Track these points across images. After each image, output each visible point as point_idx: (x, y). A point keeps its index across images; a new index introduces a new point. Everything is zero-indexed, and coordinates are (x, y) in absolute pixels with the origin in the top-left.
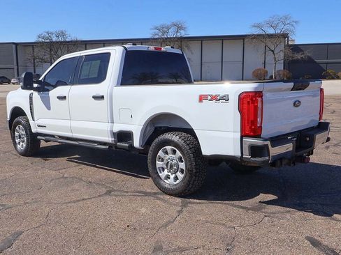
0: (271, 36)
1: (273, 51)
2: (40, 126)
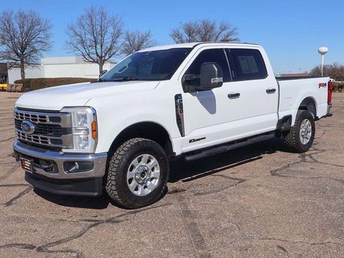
2: (194, 140)
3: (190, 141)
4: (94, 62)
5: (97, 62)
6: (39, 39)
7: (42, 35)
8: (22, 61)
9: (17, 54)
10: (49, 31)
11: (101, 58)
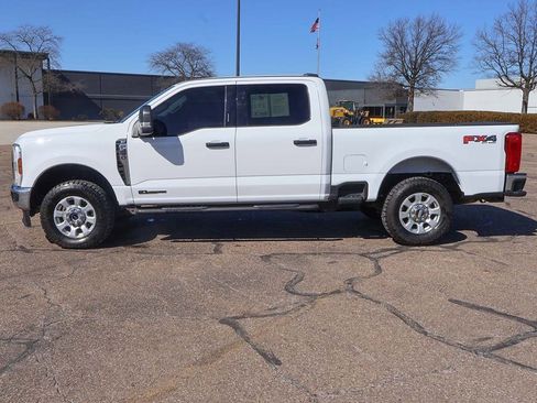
0: (25, 55)
1: (30, 78)
2: (147, 192)
3: (141, 192)
4: (515, 86)
5: (520, 87)
6: (440, 55)
7: (445, 48)
8: (412, 88)
9: (407, 77)
10: (457, 43)
11: (527, 80)
